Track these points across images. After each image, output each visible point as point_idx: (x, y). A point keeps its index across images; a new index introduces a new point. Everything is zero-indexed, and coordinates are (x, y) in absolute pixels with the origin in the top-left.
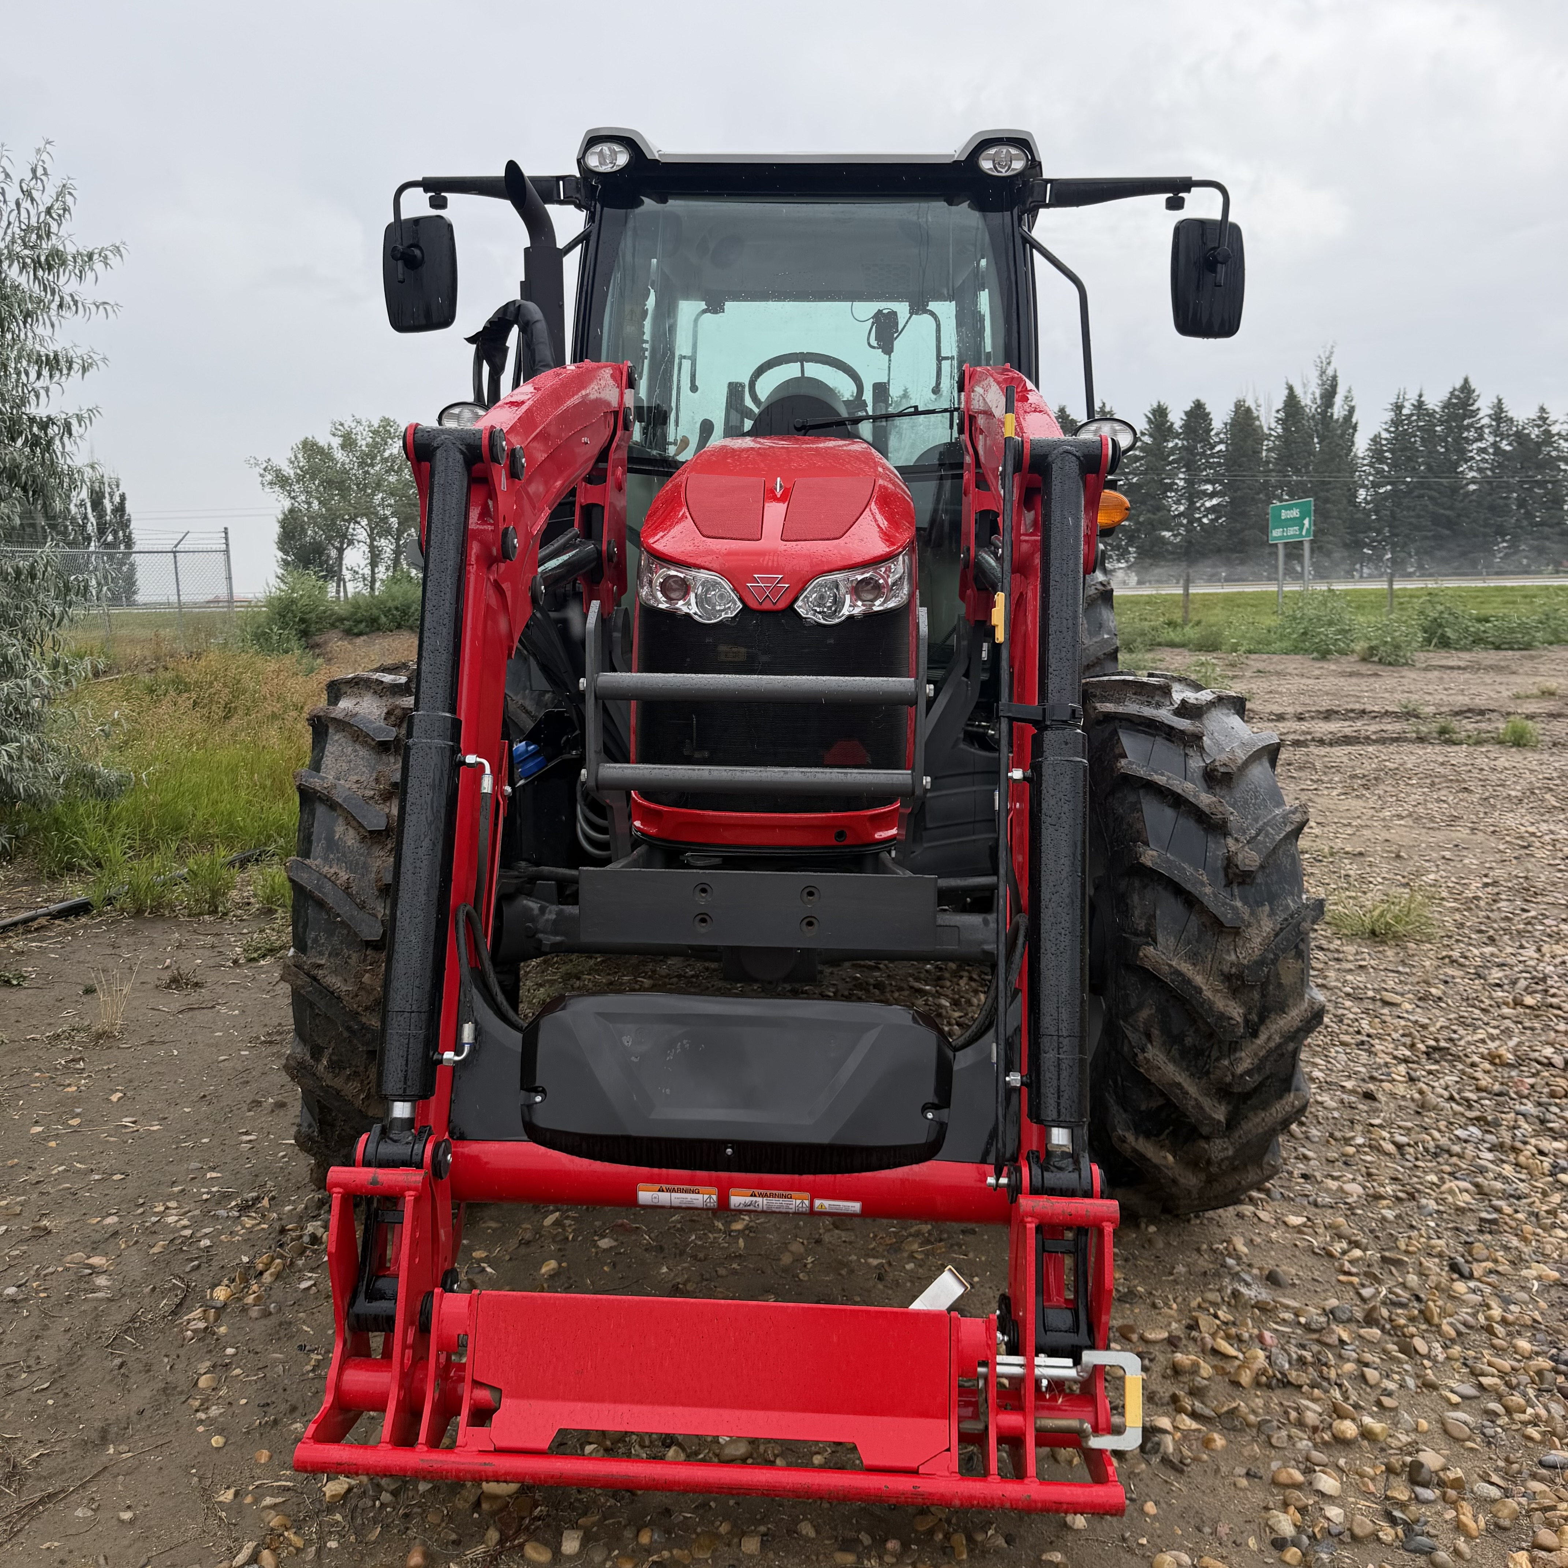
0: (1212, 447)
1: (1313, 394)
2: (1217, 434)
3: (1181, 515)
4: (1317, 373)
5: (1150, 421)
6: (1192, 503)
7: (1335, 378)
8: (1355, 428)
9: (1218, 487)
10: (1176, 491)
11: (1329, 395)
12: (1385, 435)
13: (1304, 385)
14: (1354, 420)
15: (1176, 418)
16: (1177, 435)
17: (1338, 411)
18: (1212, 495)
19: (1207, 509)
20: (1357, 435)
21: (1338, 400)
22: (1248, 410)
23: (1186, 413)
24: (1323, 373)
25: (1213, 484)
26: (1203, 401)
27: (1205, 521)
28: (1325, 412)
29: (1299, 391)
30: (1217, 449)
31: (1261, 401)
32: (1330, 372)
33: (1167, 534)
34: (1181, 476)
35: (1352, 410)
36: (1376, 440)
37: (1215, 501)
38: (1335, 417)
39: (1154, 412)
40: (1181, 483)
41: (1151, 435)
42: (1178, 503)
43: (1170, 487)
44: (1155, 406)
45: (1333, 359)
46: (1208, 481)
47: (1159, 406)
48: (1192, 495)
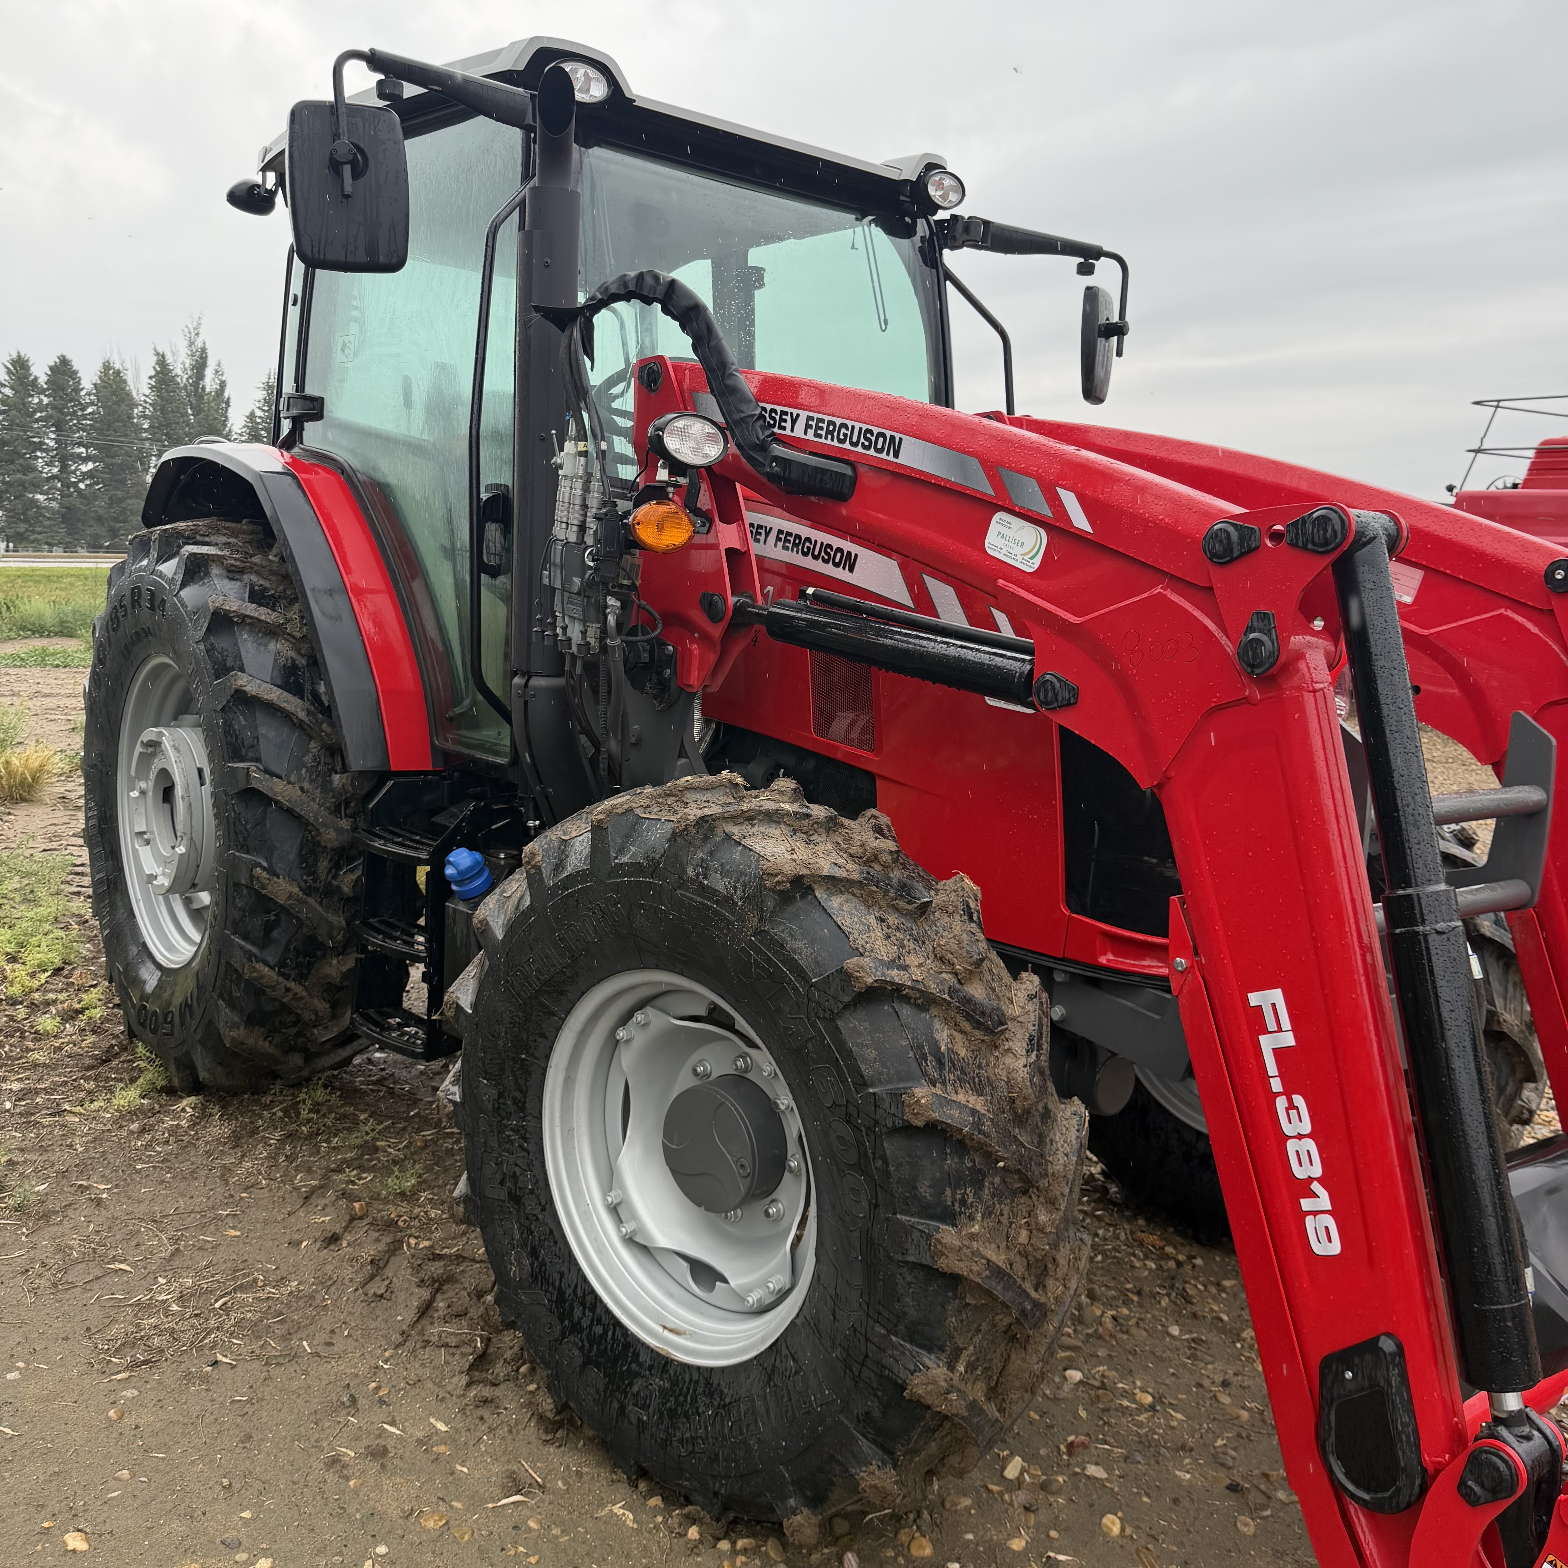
0: (83, 409)
1: (183, 363)
2: (89, 394)
3: (54, 477)
4: (186, 343)
5: (9, 372)
6: (64, 468)
7: (204, 350)
8: (228, 403)
9: (92, 451)
10: (46, 451)
11: (200, 366)
12: (259, 413)
13: (174, 354)
14: (226, 395)
15: (40, 372)
16: (42, 391)
17: (210, 383)
18: (86, 460)
19: (84, 474)
20: (230, 410)
21: (209, 372)
22: (118, 373)
23: (51, 368)
24: (191, 343)
25: (87, 447)
26: (69, 357)
27: (82, 486)
28: (196, 385)
29: (169, 359)
30: (90, 410)
31: (128, 365)
32: (199, 343)
33: (40, 497)
34: (53, 436)
35: (223, 385)
36: (252, 416)
37: (90, 466)
38: (208, 390)
39: (14, 363)
40: (52, 444)
41: (12, 388)
42: (50, 464)
43: (40, 446)
44: (15, 356)
45: (201, 330)
46: (80, 444)
47: (19, 356)
48: (64, 458)
